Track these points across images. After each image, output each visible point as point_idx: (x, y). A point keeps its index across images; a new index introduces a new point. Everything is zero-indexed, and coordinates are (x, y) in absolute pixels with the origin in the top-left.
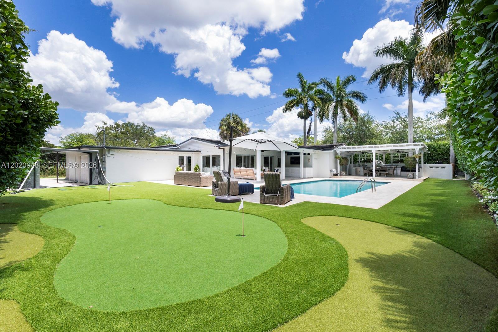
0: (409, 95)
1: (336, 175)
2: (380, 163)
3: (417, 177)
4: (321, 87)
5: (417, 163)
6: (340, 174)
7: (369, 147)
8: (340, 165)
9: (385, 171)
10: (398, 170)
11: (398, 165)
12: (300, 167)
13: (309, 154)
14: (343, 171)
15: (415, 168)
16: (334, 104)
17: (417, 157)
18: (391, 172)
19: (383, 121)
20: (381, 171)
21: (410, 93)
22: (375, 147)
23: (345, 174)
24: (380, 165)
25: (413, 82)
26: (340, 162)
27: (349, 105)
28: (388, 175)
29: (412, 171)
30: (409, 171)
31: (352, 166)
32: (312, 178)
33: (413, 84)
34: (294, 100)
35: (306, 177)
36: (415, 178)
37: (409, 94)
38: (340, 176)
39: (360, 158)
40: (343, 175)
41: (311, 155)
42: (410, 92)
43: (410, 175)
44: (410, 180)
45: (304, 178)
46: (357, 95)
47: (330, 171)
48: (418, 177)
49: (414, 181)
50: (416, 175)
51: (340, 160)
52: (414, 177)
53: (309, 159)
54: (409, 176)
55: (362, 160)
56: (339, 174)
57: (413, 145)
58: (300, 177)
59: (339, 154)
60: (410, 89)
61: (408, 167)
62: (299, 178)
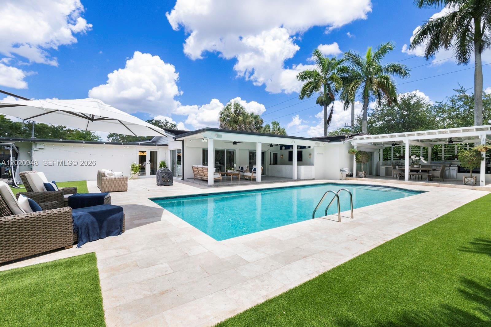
0: (475, 58)
1: (351, 176)
2: (420, 159)
3: (483, 184)
4: (345, 64)
5: (483, 159)
6: (357, 175)
7: (400, 136)
8: (357, 162)
9: (428, 172)
10: (453, 171)
11: (452, 162)
12: (292, 165)
13: (309, 147)
14: (360, 171)
15: (480, 168)
16: (364, 84)
17: (481, 150)
18: (438, 173)
19: (437, 102)
20: (422, 171)
21: (478, 55)
22: (409, 135)
23: (363, 175)
24: (420, 163)
25: (483, 38)
26: (357, 158)
27: (383, 82)
28: (431, 179)
29: (473, 172)
30: (469, 172)
31: (381, 164)
32: (314, 179)
33: (483, 41)
34: (310, 83)
35: (302, 179)
36: (479, 185)
37: (475, 56)
38: (357, 177)
39: (392, 152)
40: (361, 176)
41: (313, 149)
42: (478, 53)
43: (470, 179)
44: (468, 189)
45: (299, 180)
46: (395, 69)
47: (341, 170)
48: (484, 182)
49: (475, 190)
50: (481, 180)
51: (357, 155)
52: (476, 183)
53: (311, 154)
54: (468, 182)
55: (396, 155)
56: (355, 175)
57: (475, 130)
58: (292, 179)
59: (355, 148)
60: (478, 49)
61: (466, 166)
62: (290, 179)
